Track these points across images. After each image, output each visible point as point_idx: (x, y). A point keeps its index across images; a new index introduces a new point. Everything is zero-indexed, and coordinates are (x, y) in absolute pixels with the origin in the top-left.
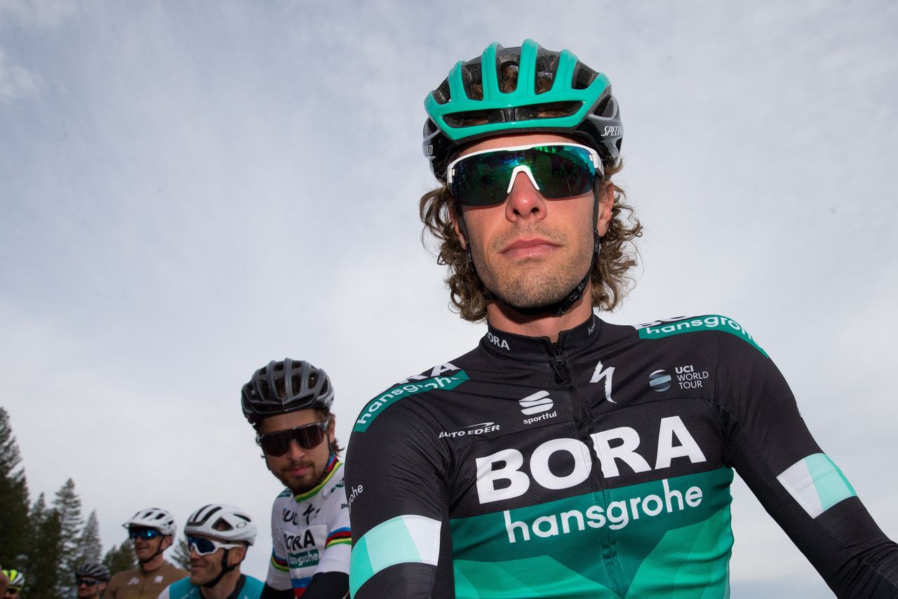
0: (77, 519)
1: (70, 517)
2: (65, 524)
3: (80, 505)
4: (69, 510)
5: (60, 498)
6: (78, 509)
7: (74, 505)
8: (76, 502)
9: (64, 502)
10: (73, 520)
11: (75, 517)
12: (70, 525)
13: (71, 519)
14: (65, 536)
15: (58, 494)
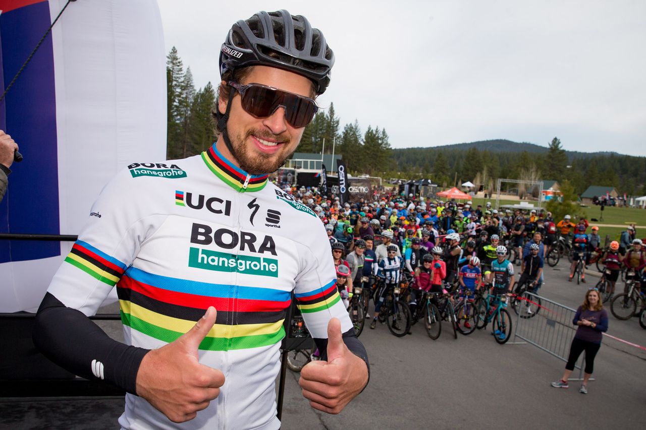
0: (182, 74)
1: (177, 72)
2: (175, 77)
3: (182, 65)
4: (176, 67)
5: (170, 60)
6: (181, 67)
7: (178, 64)
8: (179, 62)
9: (172, 62)
10: (179, 74)
11: (180, 73)
12: (178, 77)
13: (177, 74)
14: (176, 85)
15: (168, 57)
